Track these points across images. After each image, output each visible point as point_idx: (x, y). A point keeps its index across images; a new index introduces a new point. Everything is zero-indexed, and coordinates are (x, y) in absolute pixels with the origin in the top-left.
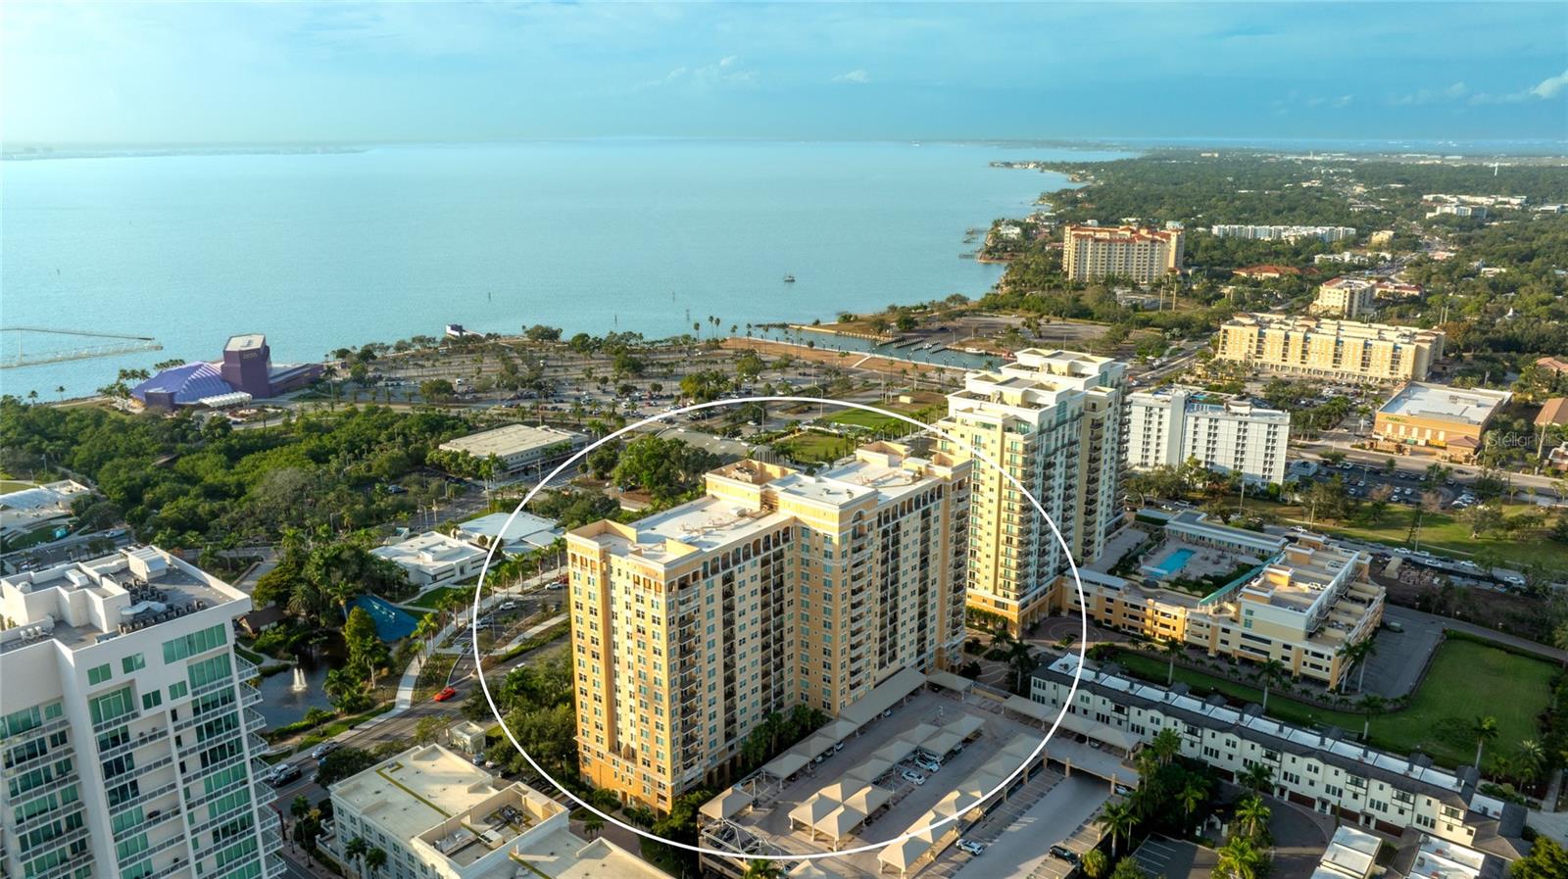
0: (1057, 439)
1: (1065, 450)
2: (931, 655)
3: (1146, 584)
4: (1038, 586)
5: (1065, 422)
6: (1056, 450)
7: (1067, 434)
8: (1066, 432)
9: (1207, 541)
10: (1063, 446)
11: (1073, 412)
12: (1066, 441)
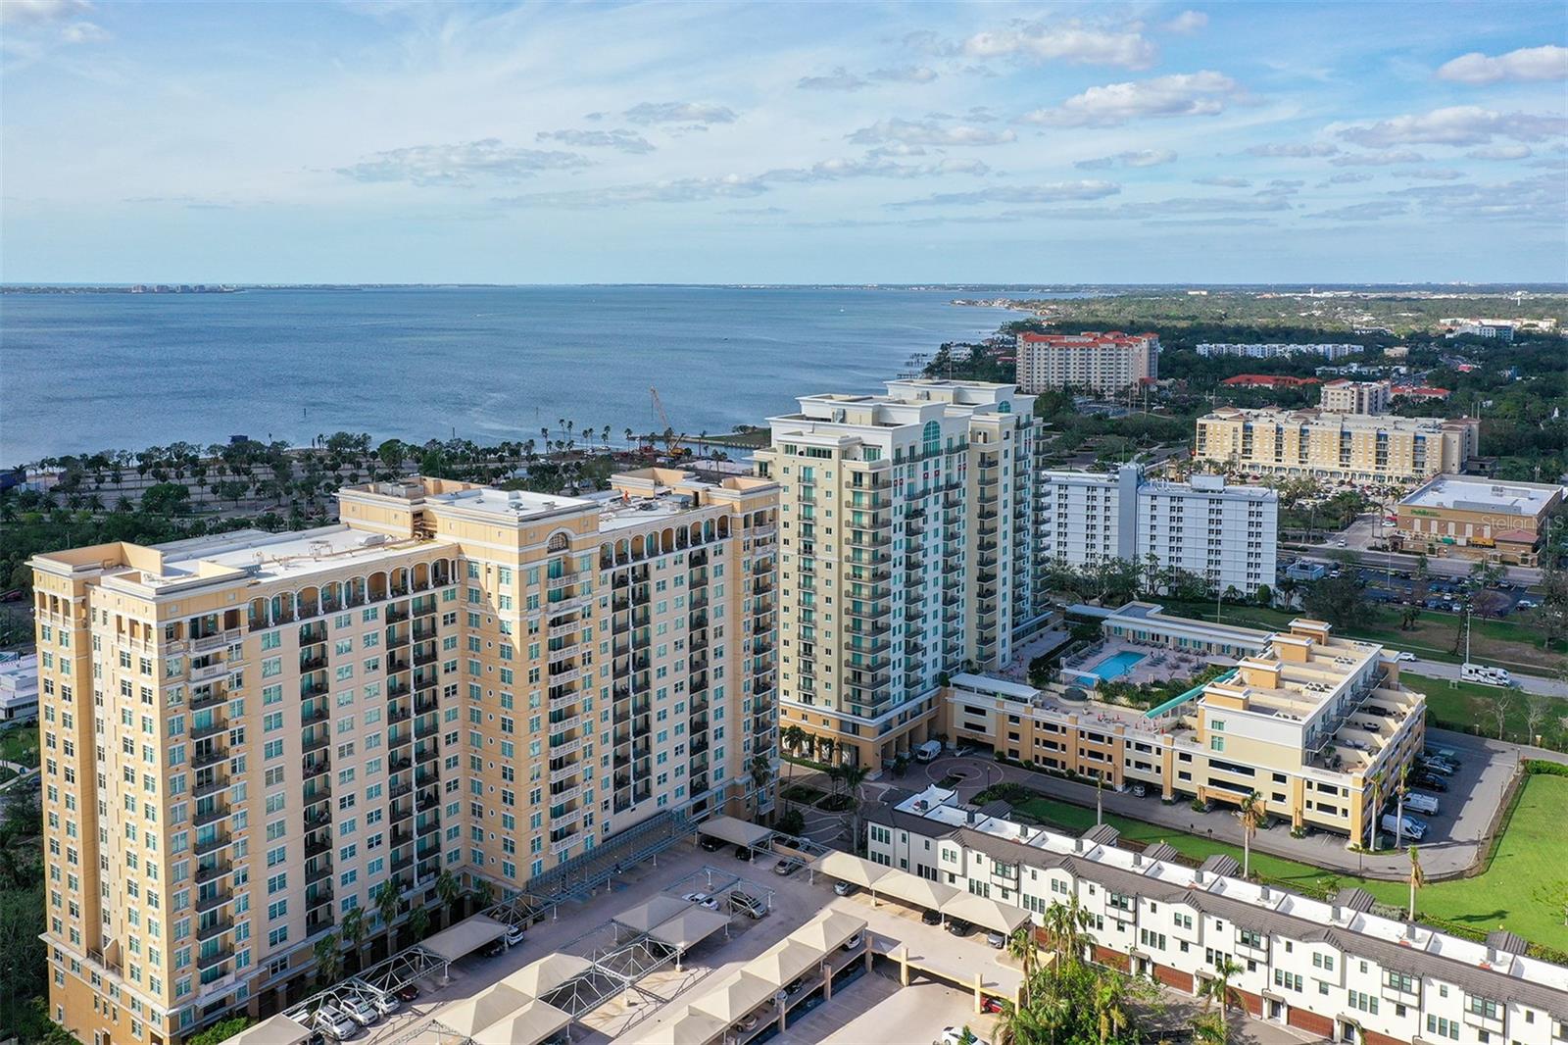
0: (926, 476)
1: (941, 495)
2: (719, 796)
3: (1068, 696)
4: (908, 698)
5: (938, 453)
6: (925, 492)
7: (943, 472)
8: (943, 468)
9: (1162, 641)
10: (937, 489)
11: (950, 440)
12: (942, 482)
